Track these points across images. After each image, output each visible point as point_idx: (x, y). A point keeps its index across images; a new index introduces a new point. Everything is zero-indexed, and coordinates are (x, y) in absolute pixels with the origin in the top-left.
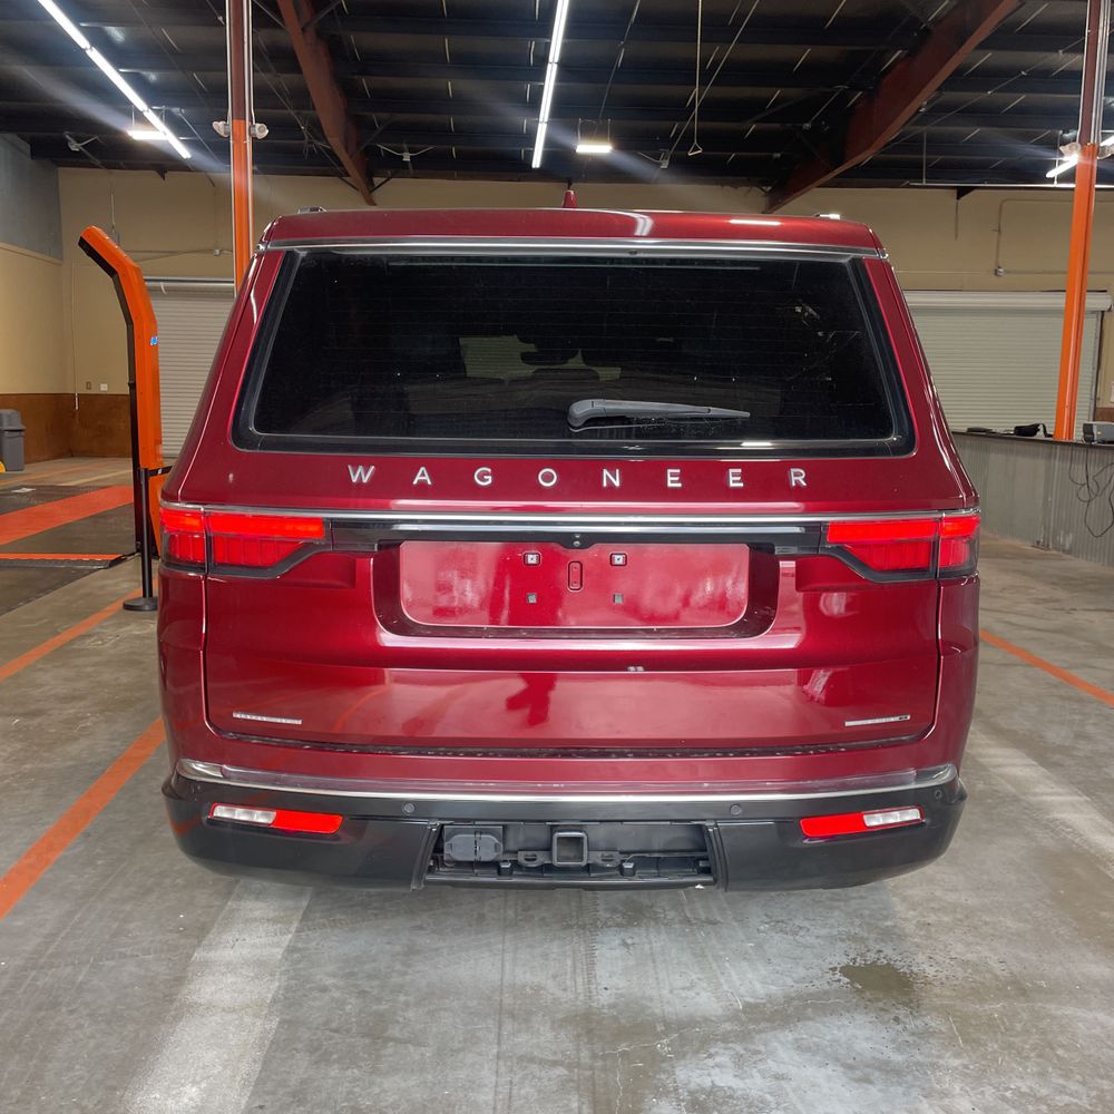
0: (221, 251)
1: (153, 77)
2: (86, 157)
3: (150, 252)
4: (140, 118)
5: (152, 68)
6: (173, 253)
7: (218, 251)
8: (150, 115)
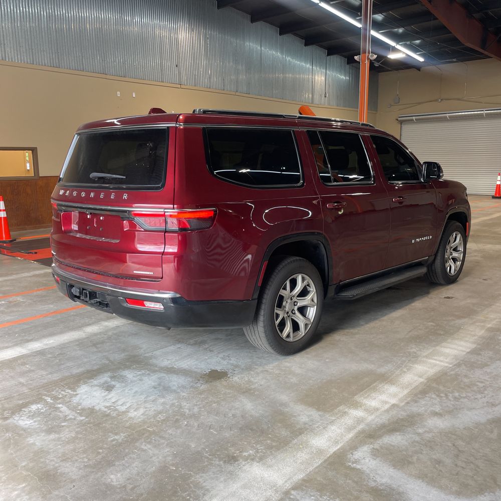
0: (441, 100)
1: (401, 30)
2: (383, 68)
3: (407, 104)
4: (394, 50)
5: (398, 27)
6: (419, 103)
7: (440, 100)
8: (398, 47)
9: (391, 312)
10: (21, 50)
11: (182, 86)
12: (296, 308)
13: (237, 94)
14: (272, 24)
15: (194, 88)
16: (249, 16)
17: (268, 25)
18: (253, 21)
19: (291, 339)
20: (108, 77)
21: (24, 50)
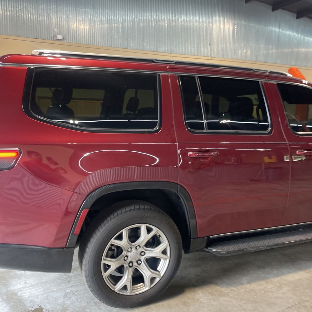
9: (290, 273)
10: (105, 38)
11: (213, 59)
12: (143, 258)
13: (257, 62)
14: (290, 11)
15: (223, 59)
16: (271, 7)
17: (287, 12)
18: (274, 10)
19: (128, 293)
20: (159, 54)
21: (106, 38)
